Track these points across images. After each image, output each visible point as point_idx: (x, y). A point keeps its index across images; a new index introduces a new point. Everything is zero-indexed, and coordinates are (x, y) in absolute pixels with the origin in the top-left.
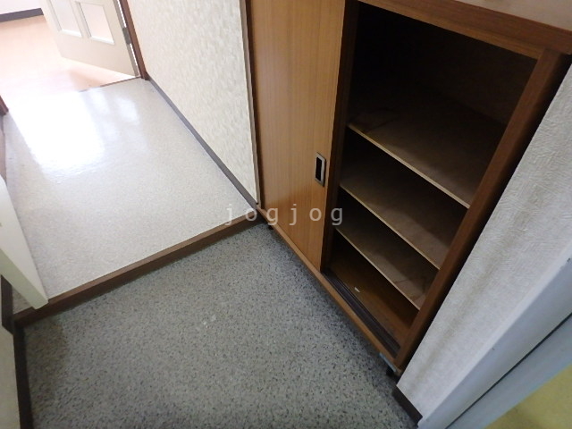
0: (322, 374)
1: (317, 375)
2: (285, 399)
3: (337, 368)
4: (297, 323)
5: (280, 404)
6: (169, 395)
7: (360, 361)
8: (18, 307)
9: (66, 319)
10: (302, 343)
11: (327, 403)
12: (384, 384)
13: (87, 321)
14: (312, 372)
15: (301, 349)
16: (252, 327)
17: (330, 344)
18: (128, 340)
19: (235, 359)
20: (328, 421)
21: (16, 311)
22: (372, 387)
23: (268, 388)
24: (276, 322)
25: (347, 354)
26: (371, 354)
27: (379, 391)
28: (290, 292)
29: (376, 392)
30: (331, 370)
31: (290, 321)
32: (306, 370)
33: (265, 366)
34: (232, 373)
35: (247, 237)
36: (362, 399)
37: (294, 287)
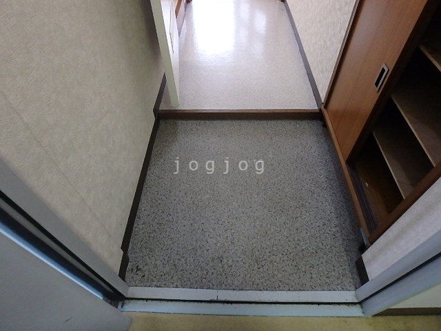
0: (314, 225)
1: (309, 223)
2: (282, 224)
3: (325, 227)
4: (312, 189)
5: (278, 225)
6: (218, 186)
7: (344, 231)
8: (163, 107)
9: (183, 125)
10: (309, 201)
11: (308, 241)
12: (353, 253)
13: (191, 130)
14: (307, 219)
15: (307, 204)
16: (282, 176)
17: (329, 212)
18: (209, 149)
19: (263, 188)
20: (303, 250)
21: (160, 109)
22: (343, 250)
23: (275, 212)
24: (299, 181)
25: (337, 223)
26: (355, 232)
27: (347, 255)
28: (318, 169)
29: (344, 254)
30: (321, 225)
31: (309, 186)
32: (304, 216)
33: (279, 201)
34: (258, 194)
35: (305, 125)
36: (332, 252)
37: (321, 168)
